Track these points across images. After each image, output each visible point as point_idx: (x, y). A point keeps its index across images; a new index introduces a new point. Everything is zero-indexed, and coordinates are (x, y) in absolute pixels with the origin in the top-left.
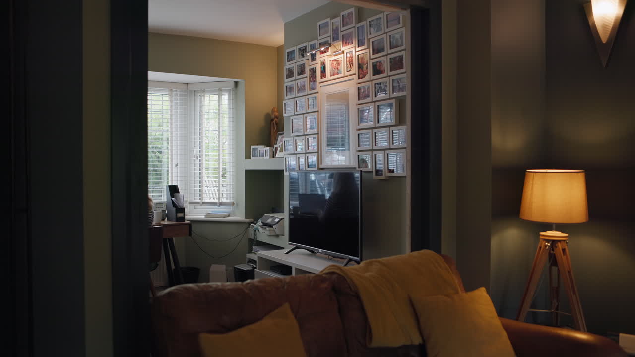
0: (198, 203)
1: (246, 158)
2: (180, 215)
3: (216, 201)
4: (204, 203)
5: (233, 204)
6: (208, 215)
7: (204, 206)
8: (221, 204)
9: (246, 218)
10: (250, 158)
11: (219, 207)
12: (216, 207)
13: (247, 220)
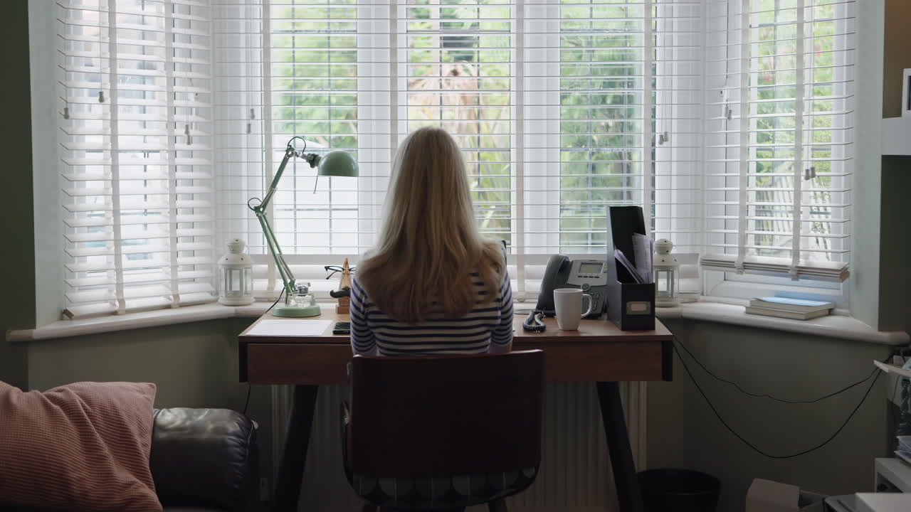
0: (728, 264)
1: (886, 114)
2: (638, 307)
3: (787, 260)
4: (747, 266)
5: (843, 274)
6: (757, 306)
7: (746, 276)
8: (801, 273)
9: (882, 327)
10: (899, 114)
11: (795, 282)
12: (788, 280)
13: (886, 336)
